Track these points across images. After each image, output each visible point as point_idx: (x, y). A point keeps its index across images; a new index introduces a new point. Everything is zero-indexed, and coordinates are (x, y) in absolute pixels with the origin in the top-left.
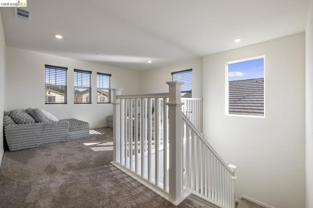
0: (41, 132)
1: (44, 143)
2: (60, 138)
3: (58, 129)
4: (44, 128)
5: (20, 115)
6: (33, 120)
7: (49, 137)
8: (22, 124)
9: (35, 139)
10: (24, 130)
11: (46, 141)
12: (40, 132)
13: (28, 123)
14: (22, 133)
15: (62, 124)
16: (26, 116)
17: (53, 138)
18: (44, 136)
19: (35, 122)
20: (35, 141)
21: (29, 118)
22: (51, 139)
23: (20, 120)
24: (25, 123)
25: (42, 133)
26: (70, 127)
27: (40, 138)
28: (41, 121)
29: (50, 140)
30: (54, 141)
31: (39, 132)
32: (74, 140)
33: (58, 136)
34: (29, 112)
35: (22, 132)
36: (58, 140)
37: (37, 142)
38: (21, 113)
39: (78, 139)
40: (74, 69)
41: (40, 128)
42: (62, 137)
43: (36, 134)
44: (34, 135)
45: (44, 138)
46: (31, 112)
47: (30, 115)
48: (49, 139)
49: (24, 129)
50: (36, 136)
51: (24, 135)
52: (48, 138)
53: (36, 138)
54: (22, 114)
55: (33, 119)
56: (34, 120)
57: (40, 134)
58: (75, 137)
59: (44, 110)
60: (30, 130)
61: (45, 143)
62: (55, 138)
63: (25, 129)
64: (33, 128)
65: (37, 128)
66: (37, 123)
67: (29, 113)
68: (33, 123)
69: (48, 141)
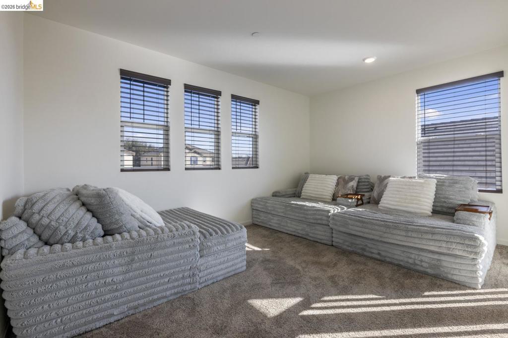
0: (124, 268)
1: (132, 304)
2: (177, 280)
3: (172, 253)
4: (133, 253)
5: (57, 214)
6: (96, 228)
7: (147, 281)
8: (62, 244)
9: (108, 297)
10: (70, 271)
11: (139, 299)
12: (120, 269)
13: (84, 240)
14: (62, 283)
15: (181, 236)
16: (78, 215)
17: (159, 285)
18: (133, 281)
19: (102, 233)
20: (105, 301)
21: (85, 223)
22: (152, 287)
23: (56, 229)
24: (73, 241)
25: (127, 272)
26: (201, 244)
27: (121, 289)
28: (121, 227)
29: (149, 292)
30: (160, 295)
31: (117, 270)
32: (211, 281)
33: (172, 274)
34: (83, 199)
35: (62, 279)
36: (171, 289)
37: (112, 307)
38: (61, 206)
39: (221, 278)
40: (185, 84)
41: (120, 256)
42: (183, 278)
43: (109, 280)
44: (102, 281)
45: (132, 290)
46: (93, 201)
47: (88, 210)
48: (147, 289)
49: (70, 267)
50: (109, 284)
51: (69, 286)
52: (144, 286)
53: (110, 291)
54: (62, 208)
55: (98, 222)
56: (100, 226)
57: (121, 278)
58: (215, 272)
59: (124, 191)
60: (91, 267)
61: (136, 303)
62: (163, 284)
63: (74, 266)
64: (100, 260)
65: (110, 259)
66: (109, 238)
67: (83, 204)
68: (100, 240)
69: (144, 297)
